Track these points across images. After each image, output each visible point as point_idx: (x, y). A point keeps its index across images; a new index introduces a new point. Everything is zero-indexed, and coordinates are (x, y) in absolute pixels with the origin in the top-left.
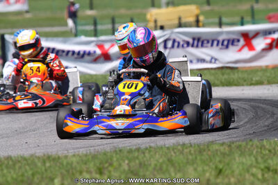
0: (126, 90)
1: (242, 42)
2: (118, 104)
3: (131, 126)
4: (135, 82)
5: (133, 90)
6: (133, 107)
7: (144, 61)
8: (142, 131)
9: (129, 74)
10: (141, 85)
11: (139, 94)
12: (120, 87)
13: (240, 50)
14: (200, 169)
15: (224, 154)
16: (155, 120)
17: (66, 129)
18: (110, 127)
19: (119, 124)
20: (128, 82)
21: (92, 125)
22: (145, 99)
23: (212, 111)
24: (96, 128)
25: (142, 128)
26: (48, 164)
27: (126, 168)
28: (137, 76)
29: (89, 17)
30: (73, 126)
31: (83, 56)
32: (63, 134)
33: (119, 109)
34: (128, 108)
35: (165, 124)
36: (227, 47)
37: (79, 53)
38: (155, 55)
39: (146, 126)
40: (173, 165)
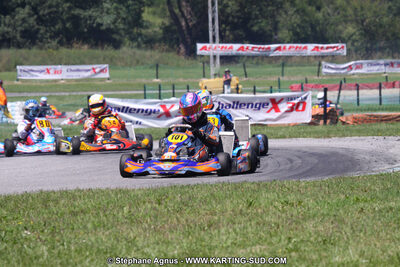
0: (174, 141)
1: (270, 105)
2: (166, 151)
3: (175, 168)
4: (181, 134)
5: (179, 141)
6: (178, 154)
7: (190, 119)
8: (183, 172)
9: (177, 128)
10: (185, 137)
11: (183, 144)
12: (170, 138)
13: (268, 112)
14: (235, 202)
15: (254, 191)
16: (194, 164)
17: (126, 170)
18: (159, 169)
19: (167, 166)
20: (175, 134)
21: (145, 166)
22: (188, 148)
23: (240, 158)
24: (149, 169)
25: (184, 170)
26: (119, 196)
27: (179, 200)
28: (183, 130)
29: (154, 83)
30: (132, 167)
31: (150, 114)
32: (125, 174)
33: (167, 155)
34: (174, 154)
35: (201, 168)
36: (259, 109)
37: (147, 111)
38: (199, 114)
39: (186, 169)
40: (215, 198)
